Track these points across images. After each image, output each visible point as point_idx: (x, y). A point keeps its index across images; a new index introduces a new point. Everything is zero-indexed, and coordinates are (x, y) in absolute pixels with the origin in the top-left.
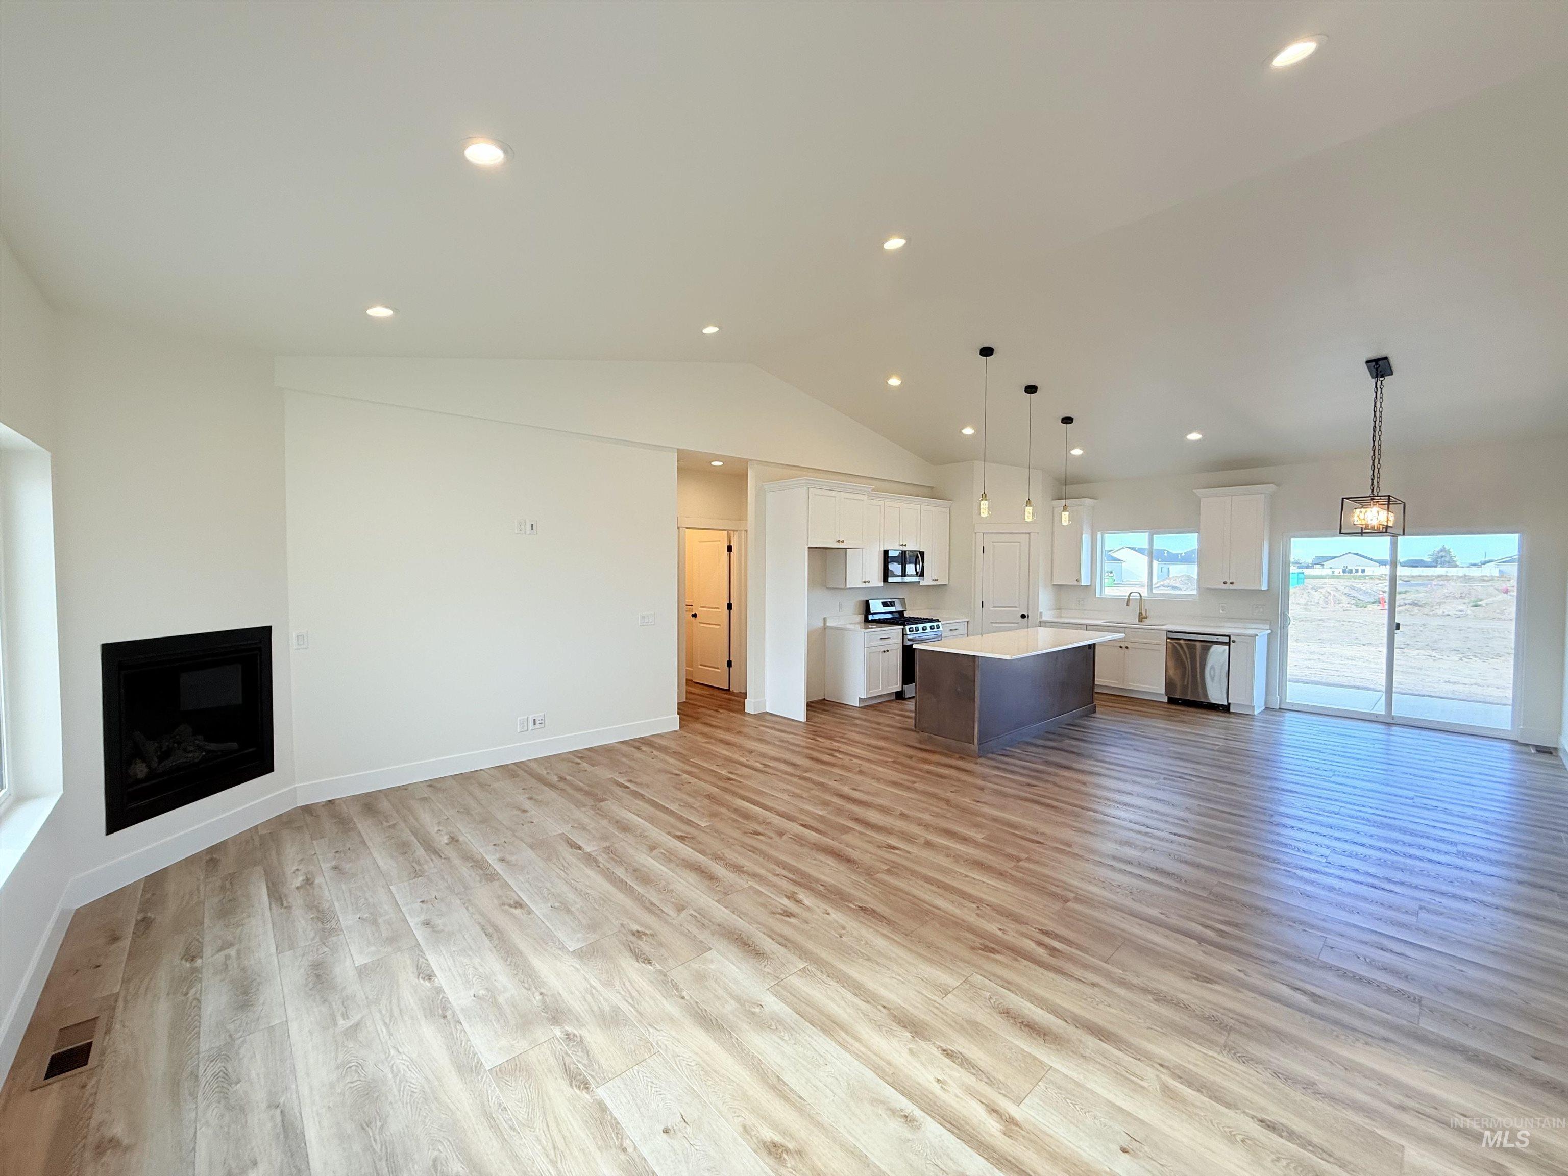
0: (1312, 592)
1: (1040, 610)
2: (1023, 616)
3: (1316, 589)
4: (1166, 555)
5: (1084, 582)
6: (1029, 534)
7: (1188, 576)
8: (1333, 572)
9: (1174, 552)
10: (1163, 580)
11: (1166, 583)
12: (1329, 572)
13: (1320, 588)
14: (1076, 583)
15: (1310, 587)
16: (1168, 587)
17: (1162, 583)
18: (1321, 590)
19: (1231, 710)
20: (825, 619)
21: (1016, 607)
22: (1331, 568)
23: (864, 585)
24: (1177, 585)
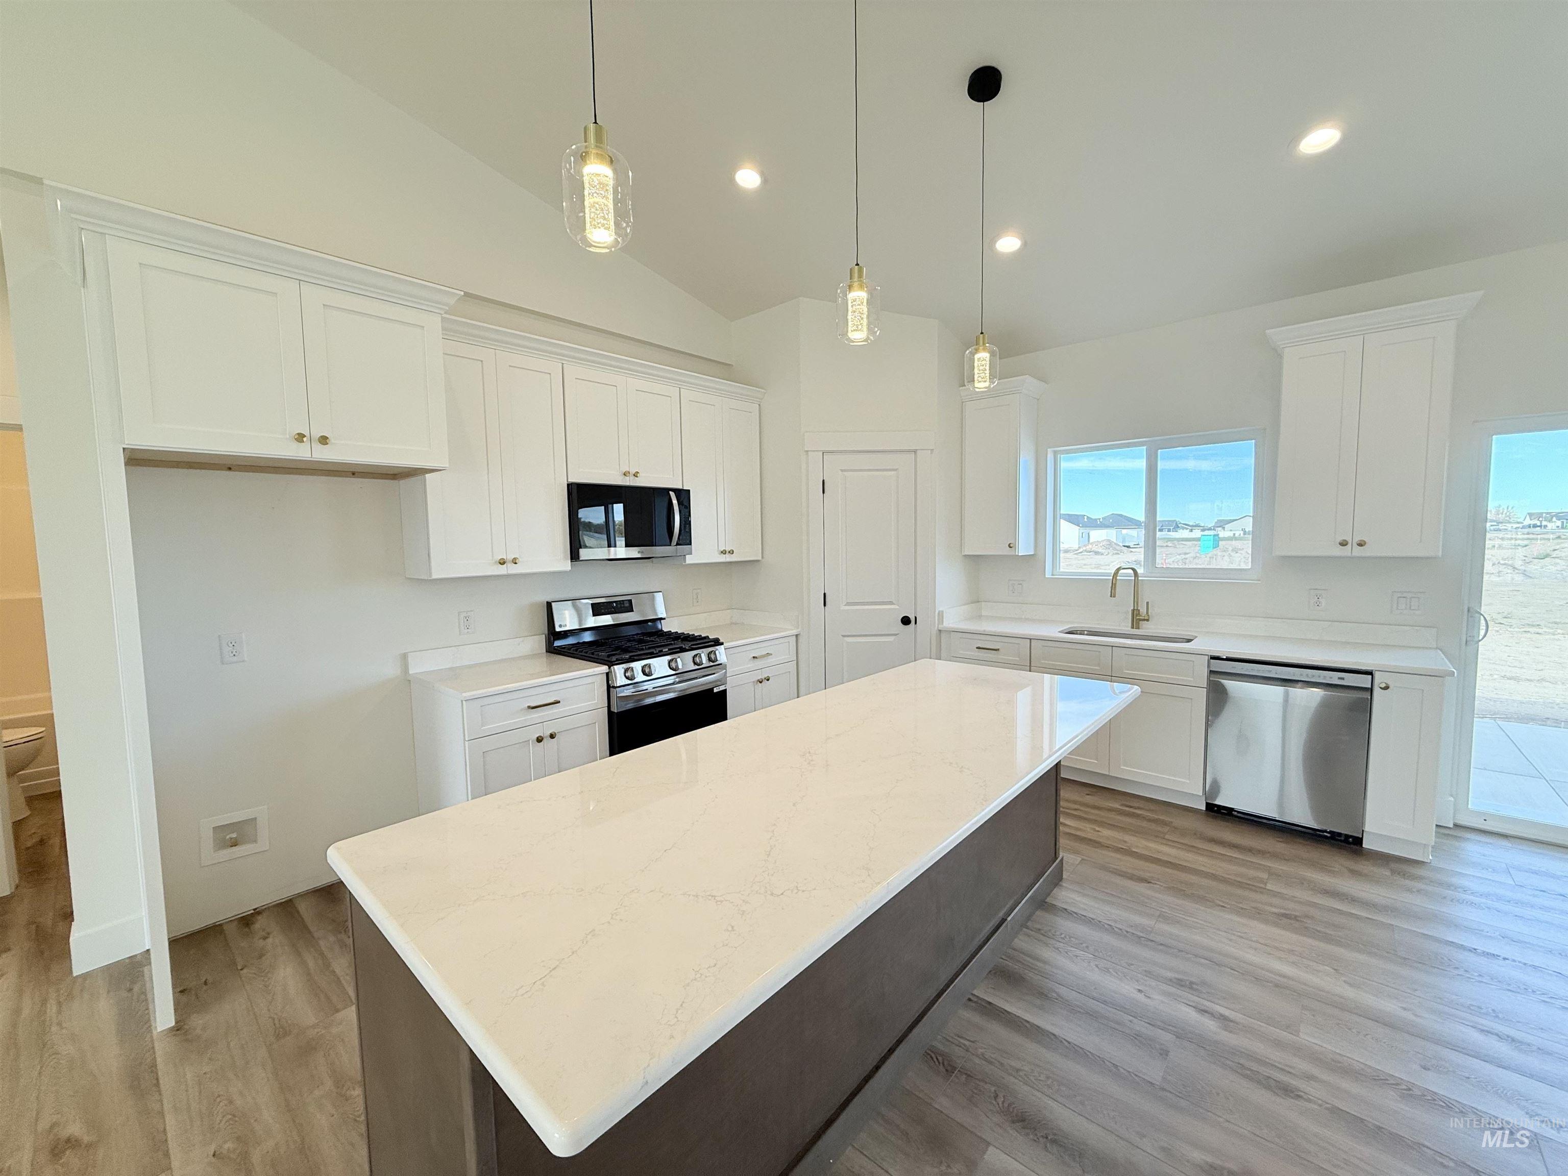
0: (1232, 554)
1: (939, 608)
2: (906, 621)
3: (1236, 550)
4: (1086, 520)
5: (1024, 548)
6: (915, 451)
7: (1109, 540)
8: (1234, 534)
9: (1093, 517)
10: (1085, 546)
11: (1089, 547)
12: (1231, 534)
13: (1240, 549)
14: (1007, 551)
15: (1230, 549)
16: (1090, 552)
17: (1084, 548)
18: (1241, 552)
19: (1365, 845)
20: (404, 657)
21: (891, 603)
22: (1231, 530)
23: (502, 570)
24: (1100, 551)
